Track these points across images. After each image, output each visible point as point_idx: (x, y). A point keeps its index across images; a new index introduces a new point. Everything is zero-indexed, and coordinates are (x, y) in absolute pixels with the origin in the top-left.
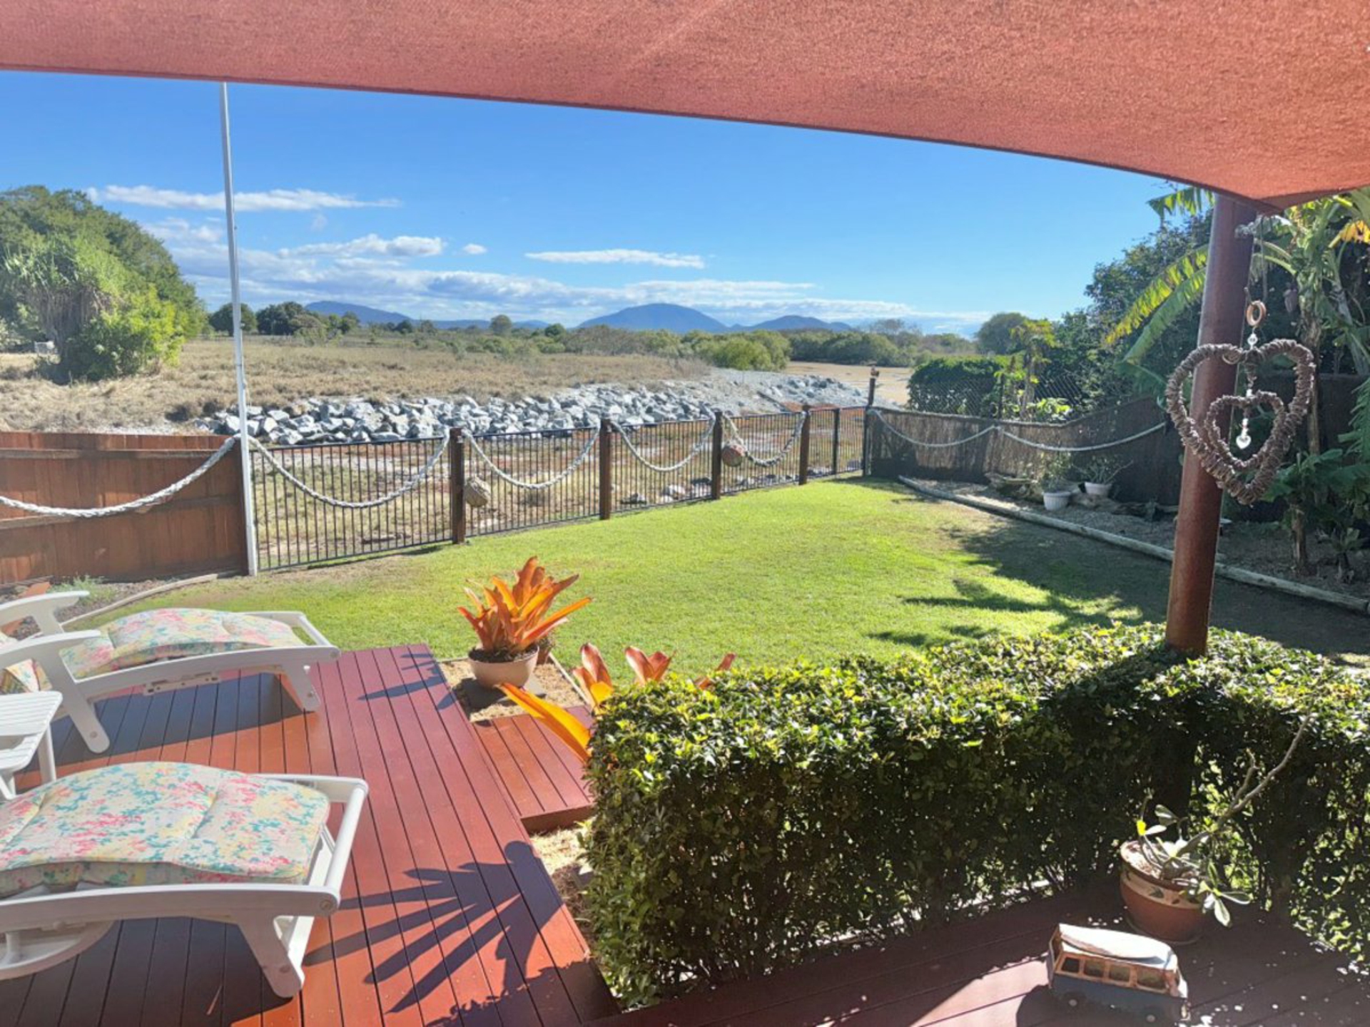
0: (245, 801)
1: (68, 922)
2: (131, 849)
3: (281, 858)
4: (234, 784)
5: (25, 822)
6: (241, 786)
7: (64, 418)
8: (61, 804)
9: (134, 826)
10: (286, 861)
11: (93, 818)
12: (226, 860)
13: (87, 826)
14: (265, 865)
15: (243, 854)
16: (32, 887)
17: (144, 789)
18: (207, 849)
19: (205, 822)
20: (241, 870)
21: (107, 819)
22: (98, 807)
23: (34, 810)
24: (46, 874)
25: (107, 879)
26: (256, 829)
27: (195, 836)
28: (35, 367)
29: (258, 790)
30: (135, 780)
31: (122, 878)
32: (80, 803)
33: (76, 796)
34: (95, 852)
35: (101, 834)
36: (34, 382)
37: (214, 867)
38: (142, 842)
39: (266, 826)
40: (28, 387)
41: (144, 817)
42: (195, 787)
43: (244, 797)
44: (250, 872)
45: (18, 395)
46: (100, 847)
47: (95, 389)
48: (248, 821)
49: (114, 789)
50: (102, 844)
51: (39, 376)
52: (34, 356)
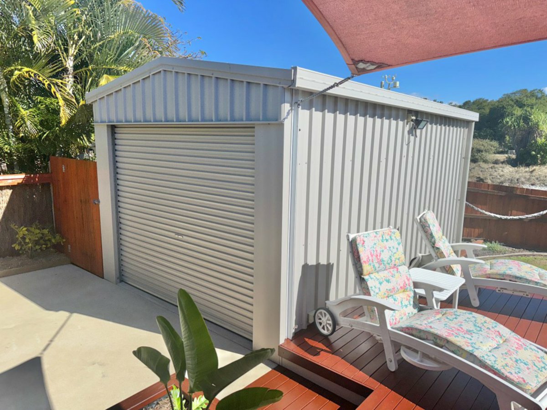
0: (517, 348)
1: (437, 358)
2: (464, 343)
3: (523, 378)
4: (515, 339)
5: (436, 318)
6: (517, 341)
7: (512, 180)
8: (449, 317)
9: (469, 337)
10: (524, 381)
11: (456, 326)
12: (498, 366)
13: (453, 329)
14: (514, 377)
15: (506, 368)
16: (430, 340)
17: (478, 325)
18: (493, 359)
19: (496, 348)
20: (503, 374)
21: (461, 330)
22: (459, 324)
23: (440, 315)
24: (435, 338)
25: (453, 350)
26: (516, 361)
27: (490, 351)
28: (506, 159)
29: (524, 347)
30: (476, 320)
31: (458, 352)
32: (455, 320)
33: (454, 316)
34: (452, 339)
35: (457, 334)
36: (504, 165)
37: (492, 366)
38: (469, 343)
39: (521, 362)
40: (501, 167)
41: (474, 335)
42: (497, 333)
43: (517, 346)
44: (506, 377)
45: (497, 170)
46: (454, 337)
47: (527, 169)
48: (514, 356)
49: (467, 320)
50: (455, 337)
51: (506, 163)
52: (506, 155)
